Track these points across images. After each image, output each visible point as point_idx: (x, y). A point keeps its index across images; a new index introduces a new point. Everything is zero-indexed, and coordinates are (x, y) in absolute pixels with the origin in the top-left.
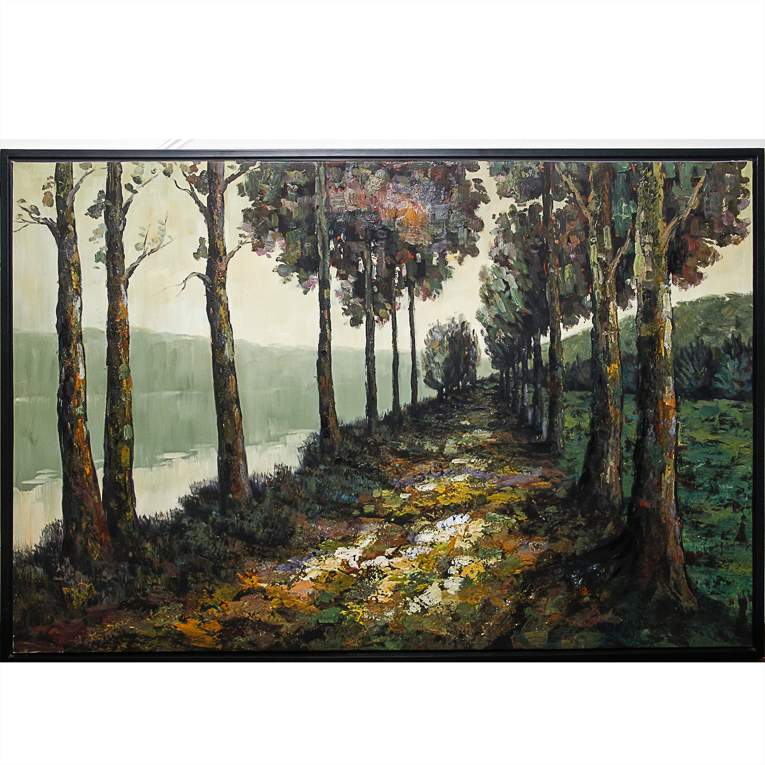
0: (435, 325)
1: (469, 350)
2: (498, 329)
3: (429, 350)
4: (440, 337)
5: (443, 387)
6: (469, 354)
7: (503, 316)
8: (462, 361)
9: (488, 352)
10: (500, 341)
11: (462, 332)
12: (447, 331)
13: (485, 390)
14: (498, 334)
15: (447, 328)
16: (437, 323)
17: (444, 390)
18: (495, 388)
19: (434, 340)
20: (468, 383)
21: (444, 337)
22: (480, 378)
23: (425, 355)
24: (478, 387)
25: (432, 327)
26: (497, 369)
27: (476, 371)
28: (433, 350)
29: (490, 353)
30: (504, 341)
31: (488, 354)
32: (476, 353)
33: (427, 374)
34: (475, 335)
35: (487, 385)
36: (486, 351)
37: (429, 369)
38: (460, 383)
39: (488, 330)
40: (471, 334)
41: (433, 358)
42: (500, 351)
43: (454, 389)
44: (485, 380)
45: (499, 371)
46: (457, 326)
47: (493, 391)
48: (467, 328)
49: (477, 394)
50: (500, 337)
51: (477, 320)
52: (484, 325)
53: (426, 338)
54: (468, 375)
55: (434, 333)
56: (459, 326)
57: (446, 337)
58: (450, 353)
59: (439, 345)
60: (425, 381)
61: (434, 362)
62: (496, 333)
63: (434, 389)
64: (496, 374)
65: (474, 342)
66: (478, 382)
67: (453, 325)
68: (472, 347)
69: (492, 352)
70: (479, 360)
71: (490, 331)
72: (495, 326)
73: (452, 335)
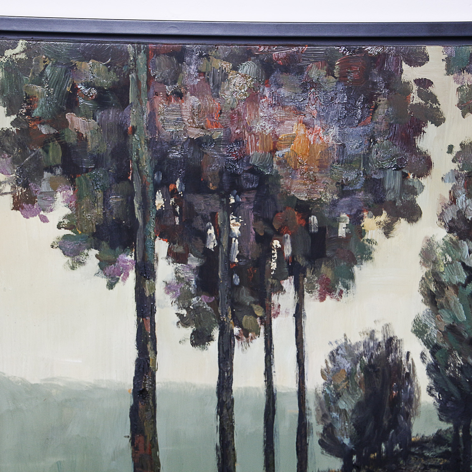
0: (339, 343)
1: (399, 388)
2: (450, 351)
3: (328, 388)
4: (348, 365)
5: (352, 453)
6: (399, 395)
7: (462, 329)
8: (387, 407)
9: (433, 392)
10: (454, 372)
11: (388, 355)
12: (361, 355)
13: (426, 458)
14: (451, 359)
15: (362, 349)
16: (344, 341)
17: (354, 458)
18: (443, 455)
19: (339, 370)
20: (397, 447)
21: (356, 365)
22: (419, 438)
23: (322, 396)
24: (413, 454)
25: (335, 346)
26: (448, 421)
27: (410, 425)
28: (336, 387)
29: (437, 394)
30: (462, 373)
31: (432, 395)
32: (412, 392)
33: (325, 429)
34: (410, 362)
35: (430, 450)
36: (430, 390)
37: (329, 422)
38: (383, 447)
39: (433, 354)
40: (404, 359)
41: (335, 403)
42: (453, 389)
43: (372, 456)
44: (427, 442)
45: (451, 425)
46: (379, 345)
47: (441, 462)
48: (396, 349)
49: (413, 465)
50: (455, 365)
51: (414, 336)
52: (427, 343)
53: (324, 366)
54: (396, 433)
55: (338, 358)
56: (383, 345)
57: (358, 365)
58: (366, 394)
59: (347, 378)
60: (321, 443)
61: (338, 410)
62: (447, 358)
63: (337, 456)
64: (446, 431)
65: (408, 375)
66: (415, 444)
67: (372, 344)
68: (404, 384)
69: (441, 391)
70: (417, 406)
71: (437, 355)
72: (446, 346)
73: (369, 361)
